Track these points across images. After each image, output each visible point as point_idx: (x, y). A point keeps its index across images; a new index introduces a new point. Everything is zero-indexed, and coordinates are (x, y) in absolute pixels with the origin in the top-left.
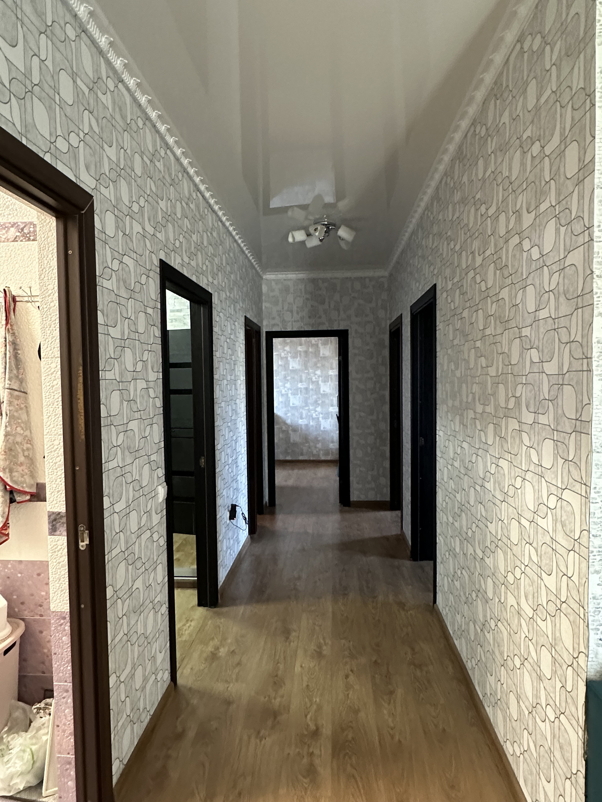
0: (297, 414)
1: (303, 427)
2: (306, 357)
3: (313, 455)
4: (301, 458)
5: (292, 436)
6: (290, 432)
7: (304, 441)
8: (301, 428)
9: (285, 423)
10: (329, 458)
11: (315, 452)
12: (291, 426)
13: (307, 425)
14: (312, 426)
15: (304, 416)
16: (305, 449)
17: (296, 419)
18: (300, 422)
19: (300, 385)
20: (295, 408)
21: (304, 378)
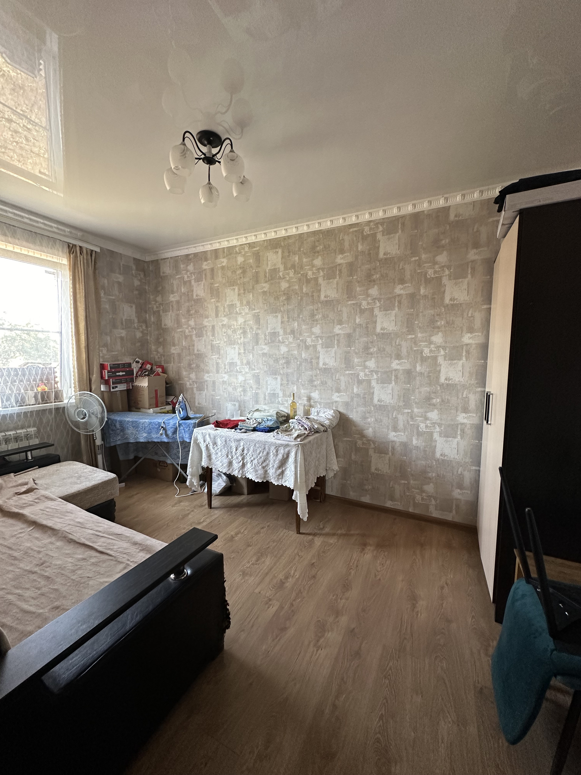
0: (385, 420)
1: (398, 448)
2: (412, 307)
3: (415, 505)
4: (389, 504)
5: (373, 461)
6: (371, 452)
7: (398, 474)
8: (393, 448)
9: (362, 435)
10: (449, 517)
11: (418, 498)
12: (374, 442)
13: (405, 445)
14: (417, 448)
15: (401, 425)
16: (398, 490)
17: (385, 430)
18: (392, 436)
19: (395, 364)
20: (382, 408)
21: (404, 351)
